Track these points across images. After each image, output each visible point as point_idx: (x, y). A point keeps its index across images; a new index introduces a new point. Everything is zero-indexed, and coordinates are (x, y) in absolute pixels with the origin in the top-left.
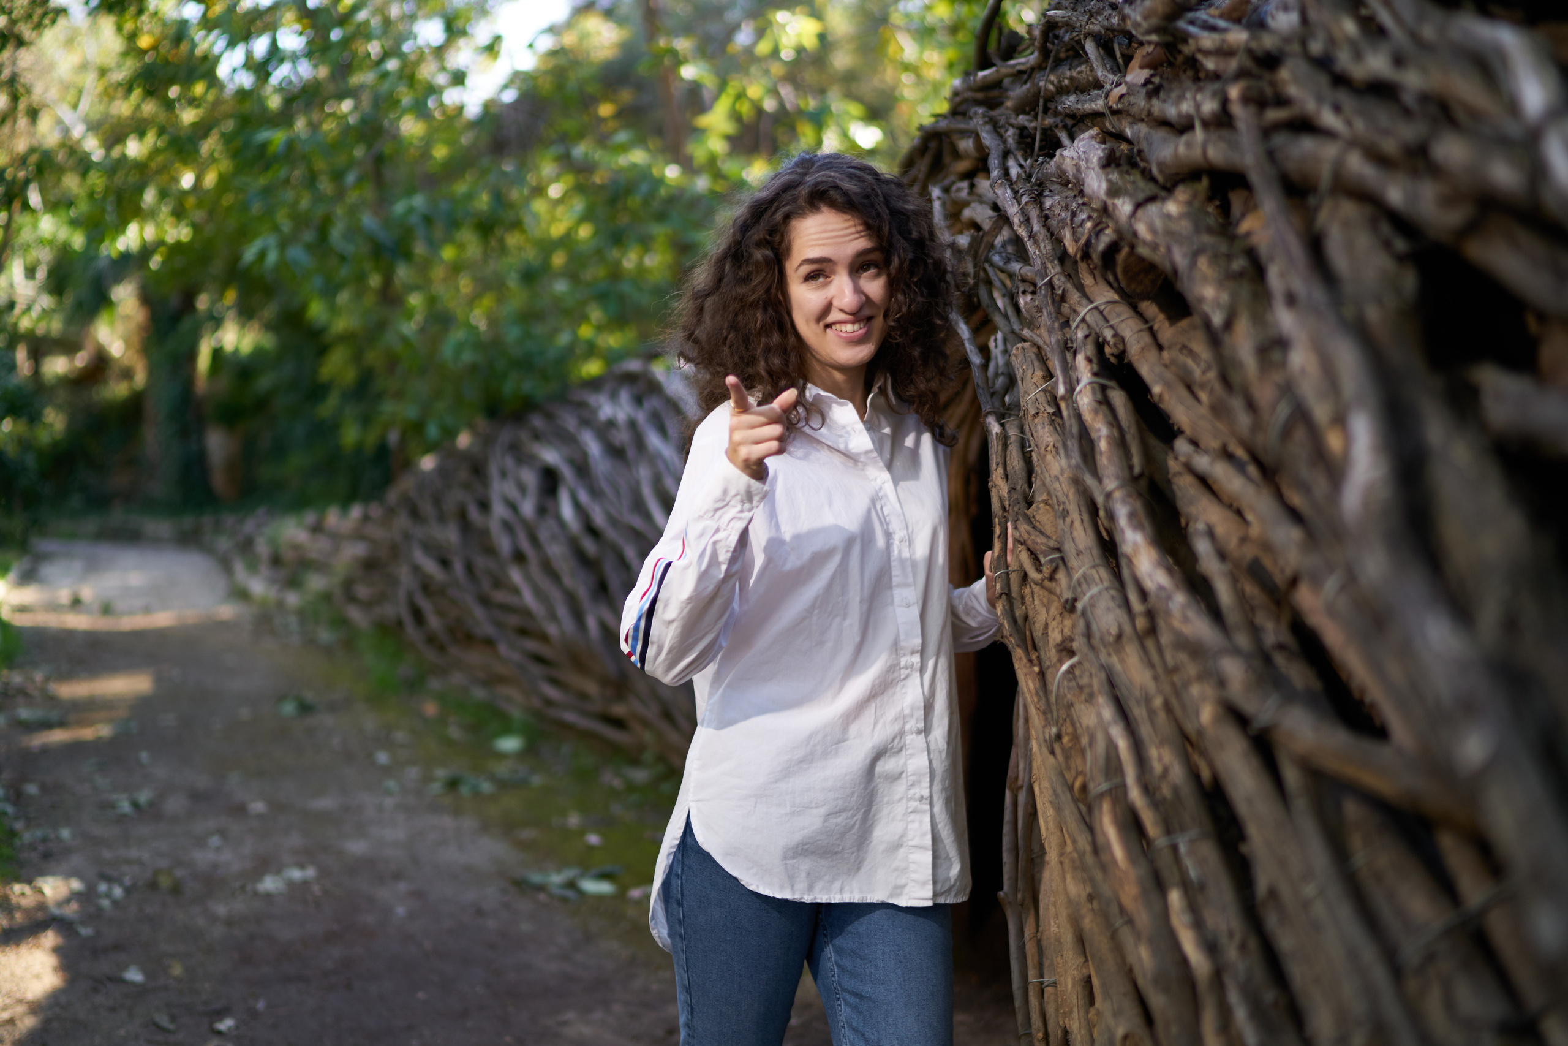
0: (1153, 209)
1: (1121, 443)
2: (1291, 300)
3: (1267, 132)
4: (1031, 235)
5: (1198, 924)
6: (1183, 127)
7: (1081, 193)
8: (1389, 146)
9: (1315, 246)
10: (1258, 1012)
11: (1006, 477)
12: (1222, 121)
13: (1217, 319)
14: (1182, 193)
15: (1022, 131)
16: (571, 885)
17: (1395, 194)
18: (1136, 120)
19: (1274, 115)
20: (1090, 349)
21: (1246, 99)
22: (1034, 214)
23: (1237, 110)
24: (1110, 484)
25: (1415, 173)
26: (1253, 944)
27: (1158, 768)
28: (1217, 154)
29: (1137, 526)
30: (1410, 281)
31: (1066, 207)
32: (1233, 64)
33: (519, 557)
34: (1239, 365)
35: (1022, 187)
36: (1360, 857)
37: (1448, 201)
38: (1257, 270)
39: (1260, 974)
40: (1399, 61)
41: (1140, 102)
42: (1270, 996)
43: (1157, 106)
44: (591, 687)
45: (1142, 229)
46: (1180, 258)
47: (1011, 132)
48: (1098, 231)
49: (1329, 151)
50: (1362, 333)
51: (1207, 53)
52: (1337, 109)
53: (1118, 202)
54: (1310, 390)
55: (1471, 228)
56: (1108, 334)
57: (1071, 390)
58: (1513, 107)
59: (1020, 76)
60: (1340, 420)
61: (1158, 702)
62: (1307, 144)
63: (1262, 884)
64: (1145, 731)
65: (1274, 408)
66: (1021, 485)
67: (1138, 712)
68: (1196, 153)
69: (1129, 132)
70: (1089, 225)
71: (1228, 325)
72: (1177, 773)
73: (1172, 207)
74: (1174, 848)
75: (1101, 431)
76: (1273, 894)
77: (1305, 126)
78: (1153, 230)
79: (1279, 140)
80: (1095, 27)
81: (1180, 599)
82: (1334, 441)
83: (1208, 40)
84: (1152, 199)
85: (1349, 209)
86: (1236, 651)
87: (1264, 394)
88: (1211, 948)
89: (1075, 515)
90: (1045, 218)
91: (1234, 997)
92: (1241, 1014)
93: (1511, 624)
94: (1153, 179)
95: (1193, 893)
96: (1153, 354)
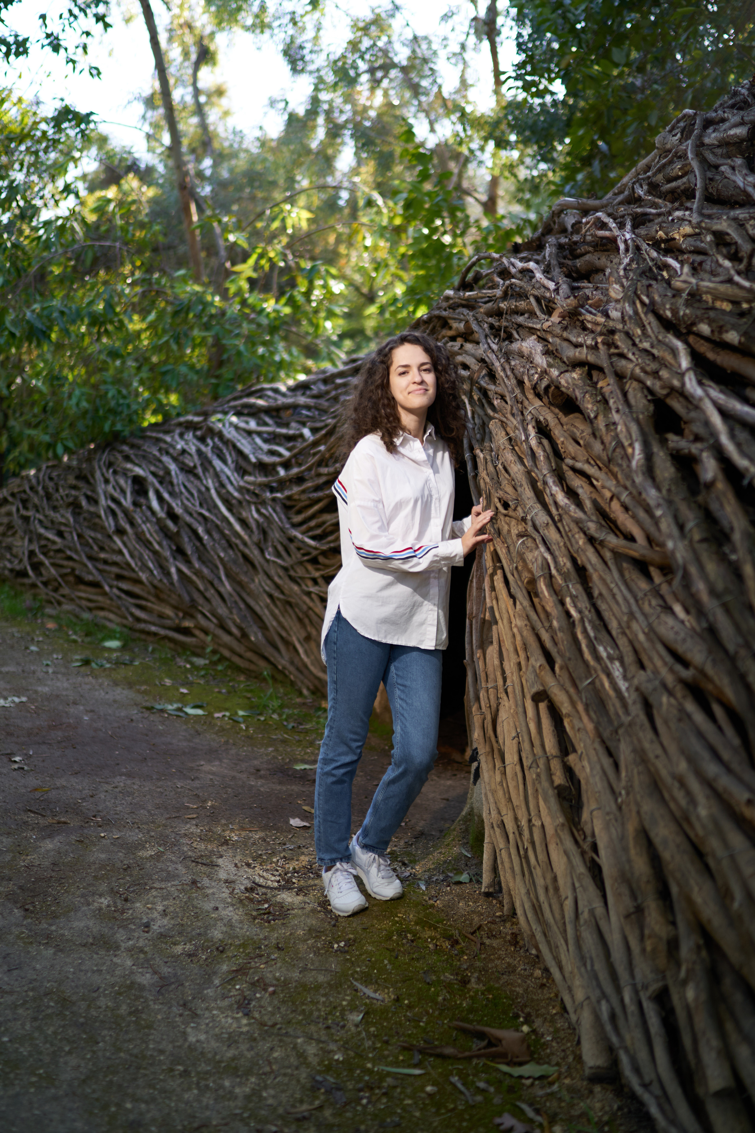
0: (567, 375)
1: (548, 458)
2: (618, 411)
3: (610, 356)
4: (507, 376)
5: (575, 606)
6: (577, 346)
7: (531, 362)
8: (648, 369)
9: (625, 394)
10: (594, 627)
11: (488, 474)
12: (595, 348)
13: (592, 415)
14: (578, 371)
15: (492, 327)
16: (180, 710)
17: (649, 383)
18: (554, 336)
19: (613, 350)
20: (534, 423)
21: (603, 343)
22: (507, 367)
23: (600, 346)
24: (545, 472)
25: (655, 378)
26: (593, 610)
27: (562, 563)
28: (591, 358)
29: (556, 486)
30: (652, 408)
31: (524, 367)
32: (599, 329)
33: (120, 532)
34: (599, 429)
35: (498, 353)
36: (627, 575)
37: (663, 387)
38: (606, 402)
39: (595, 617)
40: (652, 347)
41: (558, 330)
42: (597, 622)
43: (565, 334)
44: (169, 612)
45: (563, 382)
46: (578, 394)
47: (486, 325)
48: (541, 379)
49: (631, 366)
50: (637, 421)
51: (588, 321)
52: (634, 354)
53: (552, 370)
54: (623, 437)
55: (668, 395)
56: (542, 419)
57: (527, 438)
58: (680, 366)
59: (491, 299)
60: (631, 445)
61: (562, 544)
62: (623, 362)
63: (596, 593)
64: (557, 553)
65: (610, 443)
66: (495, 477)
67: (554, 547)
68: (583, 357)
69: (551, 340)
70: (536, 376)
71: (596, 417)
72: (569, 565)
73: (575, 375)
74: (568, 586)
75: (540, 454)
76: (601, 594)
77: (622, 356)
78: (567, 382)
79: (614, 359)
80: (536, 293)
81: (573, 507)
82: (630, 450)
83: (589, 317)
84: (567, 371)
85: (635, 384)
86: (592, 521)
87: (607, 439)
88: (580, 612)
89: (525, 486)
90: (512, 370)
91: (587, 624)
92: (589, 628)
93: (669, 491)
94: (564, 362)
95: (574, 598)
96: (560, 427)
